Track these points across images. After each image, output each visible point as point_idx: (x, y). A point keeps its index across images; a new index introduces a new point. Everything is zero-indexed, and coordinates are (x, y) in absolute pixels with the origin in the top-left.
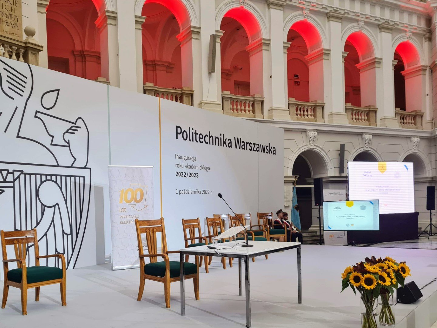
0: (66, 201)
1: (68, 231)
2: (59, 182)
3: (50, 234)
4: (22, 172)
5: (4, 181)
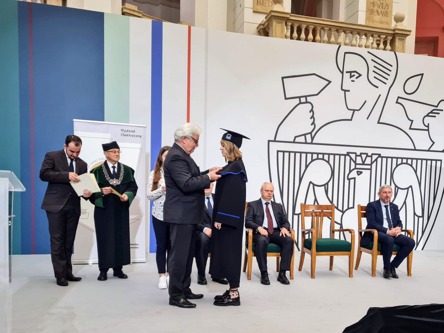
0: (420, 184)
2: (414, 166)
4: (379, 155)
5: (363, 164)
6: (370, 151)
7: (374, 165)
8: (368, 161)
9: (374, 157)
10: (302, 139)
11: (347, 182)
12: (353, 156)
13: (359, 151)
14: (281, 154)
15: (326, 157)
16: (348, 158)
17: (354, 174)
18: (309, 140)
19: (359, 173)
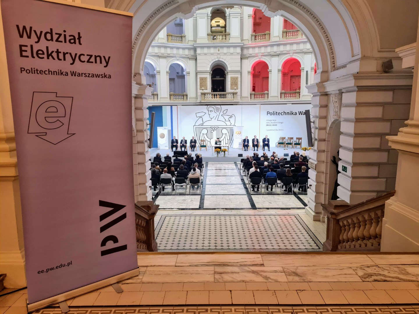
0: (228, 133)
1: (229, 139)
2: (227, 129)
3: (224, 140)
4: (218, 127)
5: (214, 129)
6: (216, 126)
7: (217, 129)
8: (216, 128)
9: (217, 128)
10: (201, 125)
11: (211, 133)
12: (212, 128)
13: (213, 126)
14: (196, 128)
15: (206, 128)
16: (211, 128)
17: (212, 131)
18: (202, 125)
19: (214, 131)
